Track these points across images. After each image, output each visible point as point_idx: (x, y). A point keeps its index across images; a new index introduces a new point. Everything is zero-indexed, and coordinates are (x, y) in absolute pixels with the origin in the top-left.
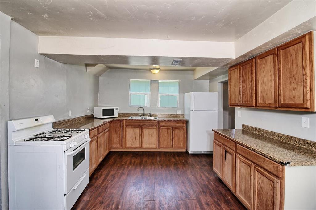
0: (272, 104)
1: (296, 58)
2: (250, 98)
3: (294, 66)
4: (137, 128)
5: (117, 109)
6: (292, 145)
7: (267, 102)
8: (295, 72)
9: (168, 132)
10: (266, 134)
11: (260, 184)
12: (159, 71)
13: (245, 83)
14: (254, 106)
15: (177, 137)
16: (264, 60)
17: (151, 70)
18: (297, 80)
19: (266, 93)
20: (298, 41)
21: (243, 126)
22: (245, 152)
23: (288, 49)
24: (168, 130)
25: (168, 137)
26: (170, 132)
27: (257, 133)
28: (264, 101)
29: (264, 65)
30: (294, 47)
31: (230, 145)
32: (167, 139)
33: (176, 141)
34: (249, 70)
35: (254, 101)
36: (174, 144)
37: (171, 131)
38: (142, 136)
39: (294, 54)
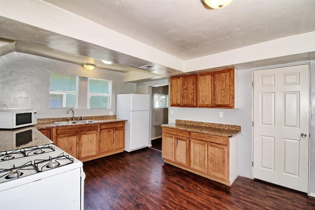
0: (210, 105)
1: (225, 80)
2: (191, 101)
3: (224, 84)
4: (72, 135)
5: (35, 113)
6: (214, 128)
7: (205, 104)
8: (224, 88)
9: (109, 135)
10: (197, 124)
11: (212, 153)
12: (94, 67)
13: (186, 90)
14: (195, 105)
15: (117, 138)
16: (203, 77)
17: (84, 66)
18: (225, 92)
19: (205, 98)
20: (227, 71)
21: (176, 120)
22: (200, 137)
23: (221, 74)
24: (109, 133)
25: (109, 140)
26: (111, 135)
27: (189, 124)
28: (203, 103)
29: (203, 80)
30: (224, 73)
31: (184, 135)
32: (108, 143)
33: (116, 143)
34: (190, 82)
35: (195, 103)
36: (114, 146)
37: (112, 133)
38: (80, 145)
39: (224, 77)
